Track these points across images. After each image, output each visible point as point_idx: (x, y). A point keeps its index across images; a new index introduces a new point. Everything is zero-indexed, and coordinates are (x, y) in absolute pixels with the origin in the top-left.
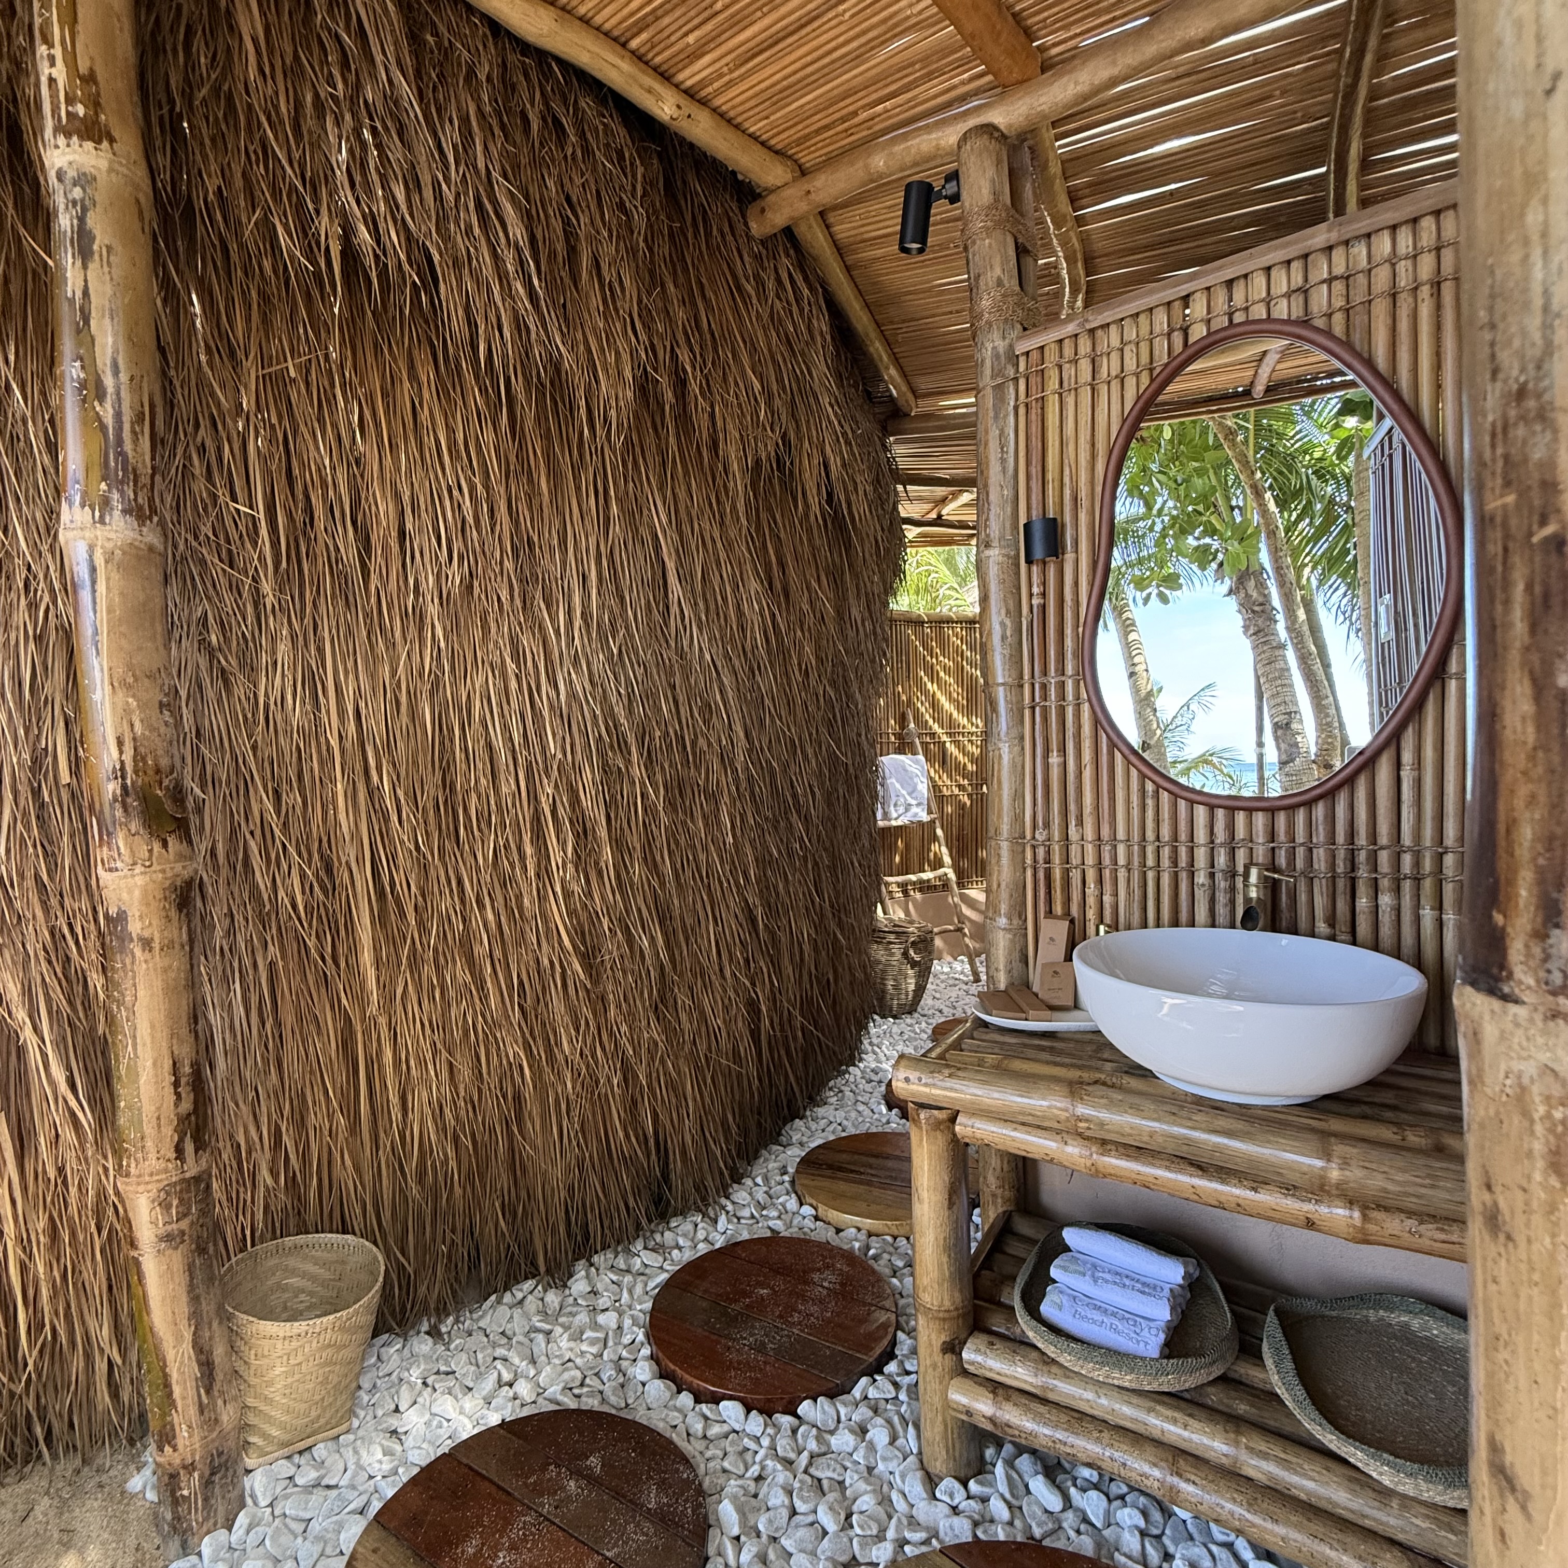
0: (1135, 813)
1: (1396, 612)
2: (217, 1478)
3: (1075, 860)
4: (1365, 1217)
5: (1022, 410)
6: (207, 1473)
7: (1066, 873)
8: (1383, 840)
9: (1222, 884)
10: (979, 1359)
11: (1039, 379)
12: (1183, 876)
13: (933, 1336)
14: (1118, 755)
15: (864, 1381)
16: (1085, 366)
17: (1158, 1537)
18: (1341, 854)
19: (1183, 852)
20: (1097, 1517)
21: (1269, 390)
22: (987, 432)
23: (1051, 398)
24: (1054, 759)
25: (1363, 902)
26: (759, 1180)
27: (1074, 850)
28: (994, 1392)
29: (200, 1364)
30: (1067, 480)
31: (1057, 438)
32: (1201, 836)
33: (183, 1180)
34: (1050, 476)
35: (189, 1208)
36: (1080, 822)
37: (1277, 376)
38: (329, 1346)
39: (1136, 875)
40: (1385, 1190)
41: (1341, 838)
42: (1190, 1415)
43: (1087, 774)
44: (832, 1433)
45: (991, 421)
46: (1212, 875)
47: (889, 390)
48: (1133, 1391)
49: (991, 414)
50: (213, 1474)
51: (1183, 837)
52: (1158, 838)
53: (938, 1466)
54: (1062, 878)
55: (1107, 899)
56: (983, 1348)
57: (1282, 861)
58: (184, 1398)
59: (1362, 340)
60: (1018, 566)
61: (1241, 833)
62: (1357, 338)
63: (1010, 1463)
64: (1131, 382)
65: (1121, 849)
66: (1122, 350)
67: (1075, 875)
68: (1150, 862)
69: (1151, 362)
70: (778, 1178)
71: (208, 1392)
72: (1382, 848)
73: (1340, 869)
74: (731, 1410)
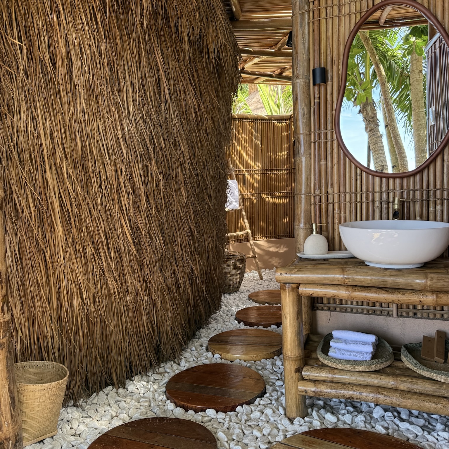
0: (353, 181)
1: (436, 113)
2: (17, 444)
3: (330, 201)
4: (437, 297)
5: (311, 24)
6: (14, 442)
7: (327, 206)
8: (438, 186)
9: (384, 206)
10: (308, 373)
11: (318, 12)
12: (371, 204)
13: (292, 367)
14: (347, 159)
15: (258, 399)
16: (336, 8)
17: (370, 423)
18: (425, 192)
19: (371, 195)
20: (349, 421)
21: (386, 22)
22: (297, 31)
23: (323, 20)
24: (323, 162)
25: (431, 209)
26: (194, 348)
27: (330, 197)
28: (314, 383)
29: (11, 398)
30: (329, 53)
31: (325, 36)
32: (377, 189)
33: (4, 321)
34: (322, 51)
35: (6, 334)
36: (332, 186)
37: (390, 16)
38: (54, 395)
39: (353, 205)
40: (444, 285)
41: (425, 187)
42: (382, 375)
43: (335, 168)
44: (251, 414)
45: (299, 28)
46: (381, 203)
47: (232, 8)
48: (363, 372)
49: (299, 25)
50: (16, 443)
51: (371, 189)
52: (361, 190)
53: (293, 415)
54: (326, 208)
55: (342, 215)
56: (310, 369)
57: (405, 196)
58: (6, 411)
59: (433, 9)
60: (309, 86)
61: (391, 187)
62: (431, 8)
63: (318, 411)
64: (353, 17)
65: (348, 196)
66: (350, 4)
67: (330, 207)
68: (358, 200)
69: (361, 10)
70: (200, 348)
71: (14, 409)
72: (438, 189)
73: (424, 198)
74: (211, 412)
